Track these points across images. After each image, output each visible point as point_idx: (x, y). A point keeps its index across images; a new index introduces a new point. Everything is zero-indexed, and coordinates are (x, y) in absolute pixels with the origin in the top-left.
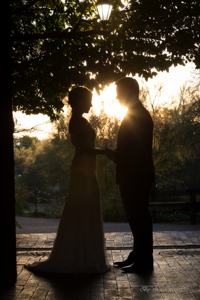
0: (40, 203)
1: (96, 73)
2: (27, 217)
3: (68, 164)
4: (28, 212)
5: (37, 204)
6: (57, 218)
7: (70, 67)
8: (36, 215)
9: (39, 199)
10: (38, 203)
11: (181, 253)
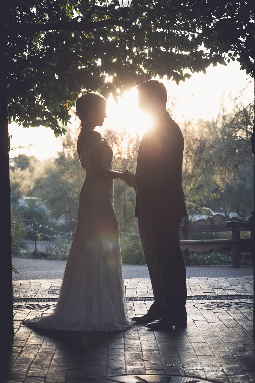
0: (41, 240)
1: (113, 75)
2: (24, 258)
3: (76, 190)
4: (25, 251)
5: (37, 242)
6: (63, 259)
7: (79, 68)
8: (36, 255)
9: (39, 235)
10: (38, 240)
11: (221, 305)
